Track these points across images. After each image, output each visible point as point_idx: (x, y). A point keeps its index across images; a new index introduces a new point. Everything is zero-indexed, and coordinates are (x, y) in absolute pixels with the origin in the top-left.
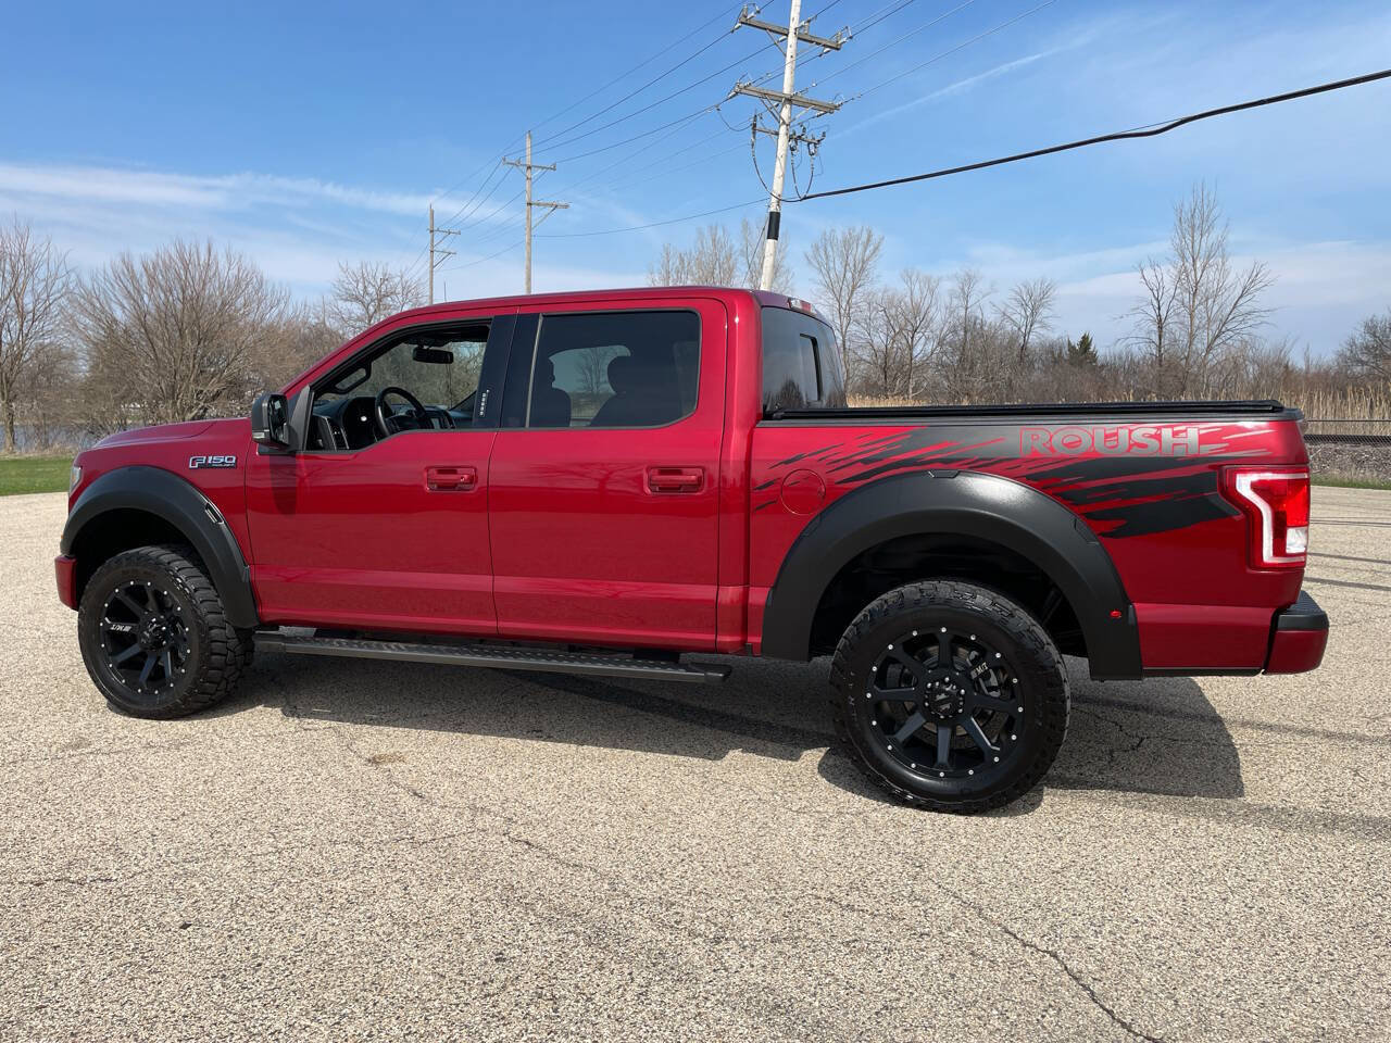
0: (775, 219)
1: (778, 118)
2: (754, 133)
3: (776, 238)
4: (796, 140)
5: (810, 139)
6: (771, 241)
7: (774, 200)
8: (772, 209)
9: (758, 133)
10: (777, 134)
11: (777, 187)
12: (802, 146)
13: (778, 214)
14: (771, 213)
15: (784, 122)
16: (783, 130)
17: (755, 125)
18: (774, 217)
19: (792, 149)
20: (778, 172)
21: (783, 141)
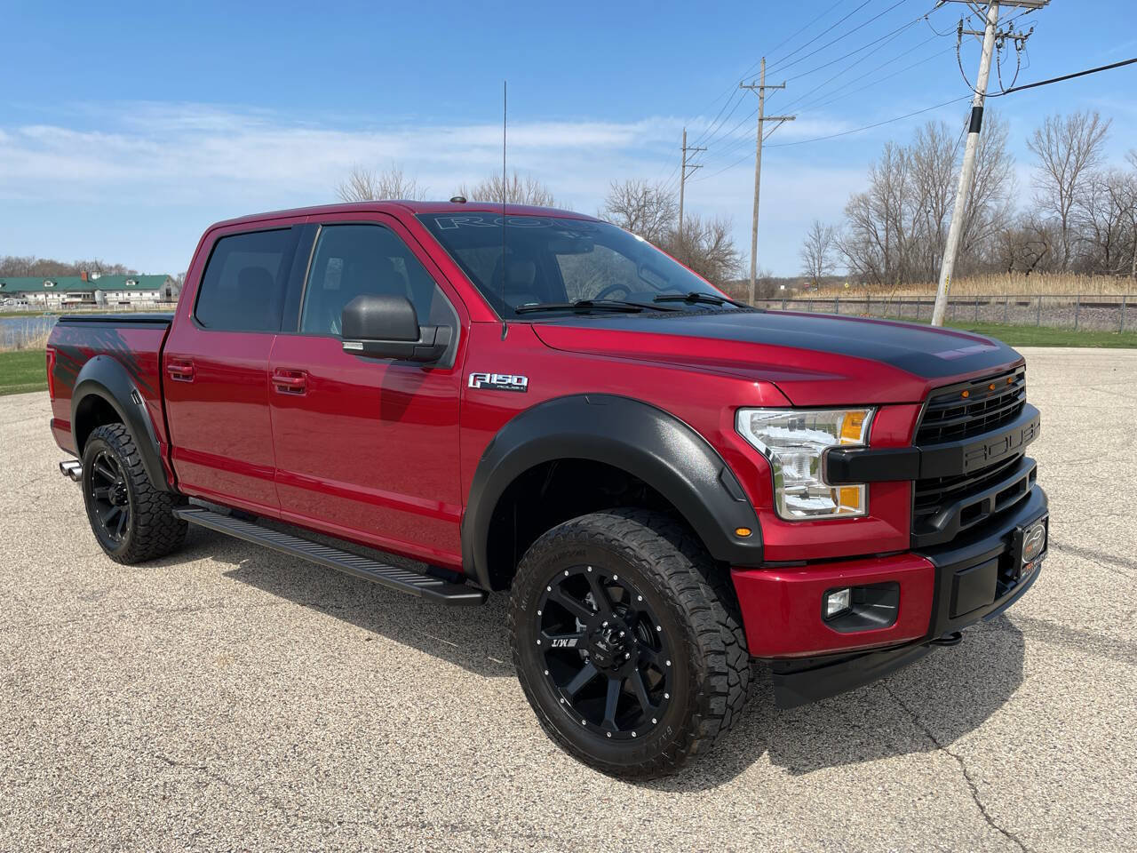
0: (977, 115)
1: (985, 21)
2: (960, 36)
3: (978, 131)
4: (1003, 38)
5: (1017, 35)
6: (973, 134)
7: (977, 96)
8: (975, 105)
9: (964, 36)
10: (984, 34)
11: (980, 84)
12: (1009, 42)
13: (981, 109)
14: (974, 108)
15: (990, 23)
16: (989, 29)
17: (961, 29)
18: (977, 113)
19: (999, 47)
20: (983, 69)
21: (988, 40)
